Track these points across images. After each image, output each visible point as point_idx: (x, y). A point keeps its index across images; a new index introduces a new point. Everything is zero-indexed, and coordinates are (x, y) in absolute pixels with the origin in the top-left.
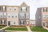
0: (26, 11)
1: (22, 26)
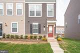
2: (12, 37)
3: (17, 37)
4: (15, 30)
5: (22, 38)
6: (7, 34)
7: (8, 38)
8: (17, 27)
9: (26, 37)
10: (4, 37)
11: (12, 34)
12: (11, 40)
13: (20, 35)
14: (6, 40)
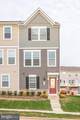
0: (48, 39)
1: (33, 94)
5: (16, 94)
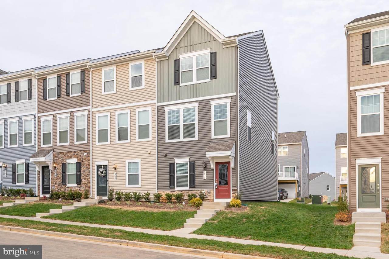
2: (128, 197)
3: (137, 198)
4: (133, 179)
5: (148, 200)
6: (116, 190)
7: (119, 199)
8: (139, 173)
9: (158, 197)
10: (111, 199)
11: (128, 192)
12: (123, 205)
13: (143, 193)
14: (115, 205)
